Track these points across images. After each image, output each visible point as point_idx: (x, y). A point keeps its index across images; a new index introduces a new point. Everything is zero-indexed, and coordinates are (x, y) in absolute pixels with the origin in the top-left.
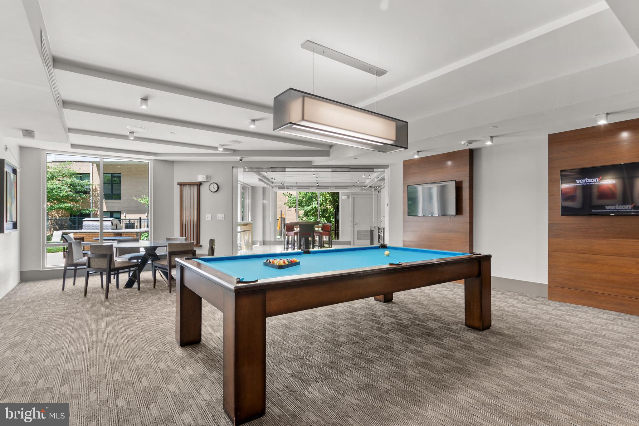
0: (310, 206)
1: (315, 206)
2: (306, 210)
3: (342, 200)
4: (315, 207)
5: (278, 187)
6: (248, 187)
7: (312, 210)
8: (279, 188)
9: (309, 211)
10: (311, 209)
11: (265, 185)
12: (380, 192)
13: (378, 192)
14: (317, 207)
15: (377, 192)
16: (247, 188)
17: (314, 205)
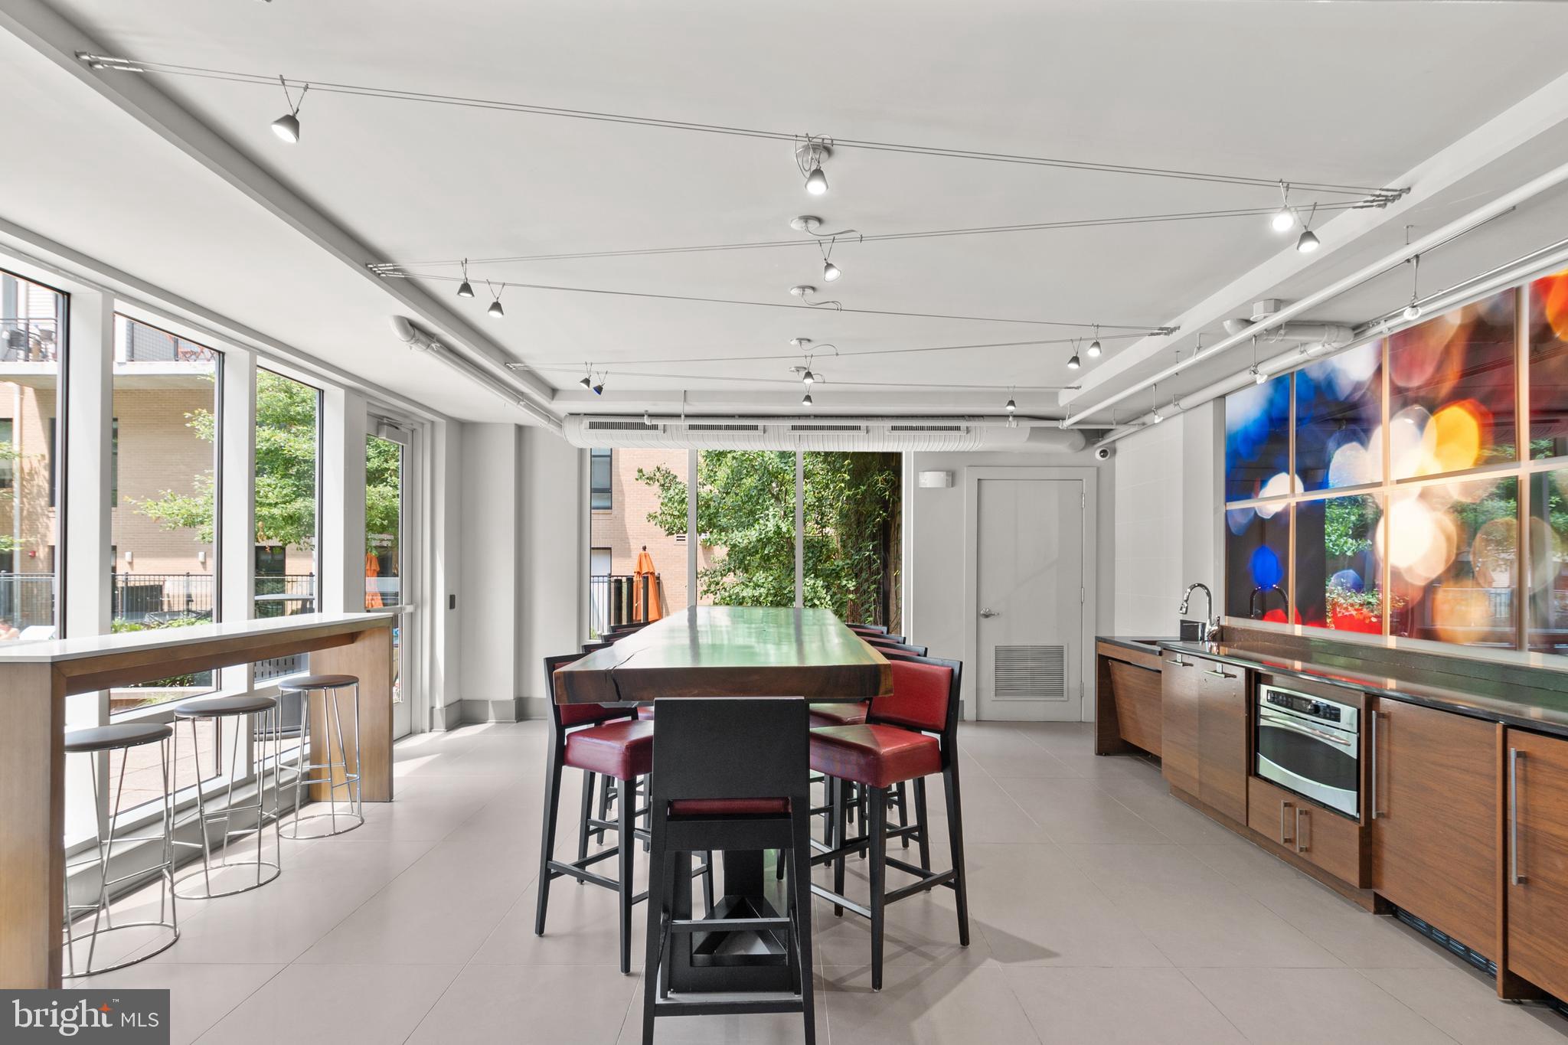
0: (757, 526)
1: (778, 527)
2: (734, 546)
3: (920, 492)
4: (778, 531)
5: (587, 421)
6: (433, 423)
7: (764, 542)
8: (593, 426)
9: (750, 551)
10: (758, 541)
11: (526, 417)
12: (1114, 452)
13: (1104, 453)
14: (784, 530)
15: (1098, 455)
16: (428, 426)
17: (772, 521)
